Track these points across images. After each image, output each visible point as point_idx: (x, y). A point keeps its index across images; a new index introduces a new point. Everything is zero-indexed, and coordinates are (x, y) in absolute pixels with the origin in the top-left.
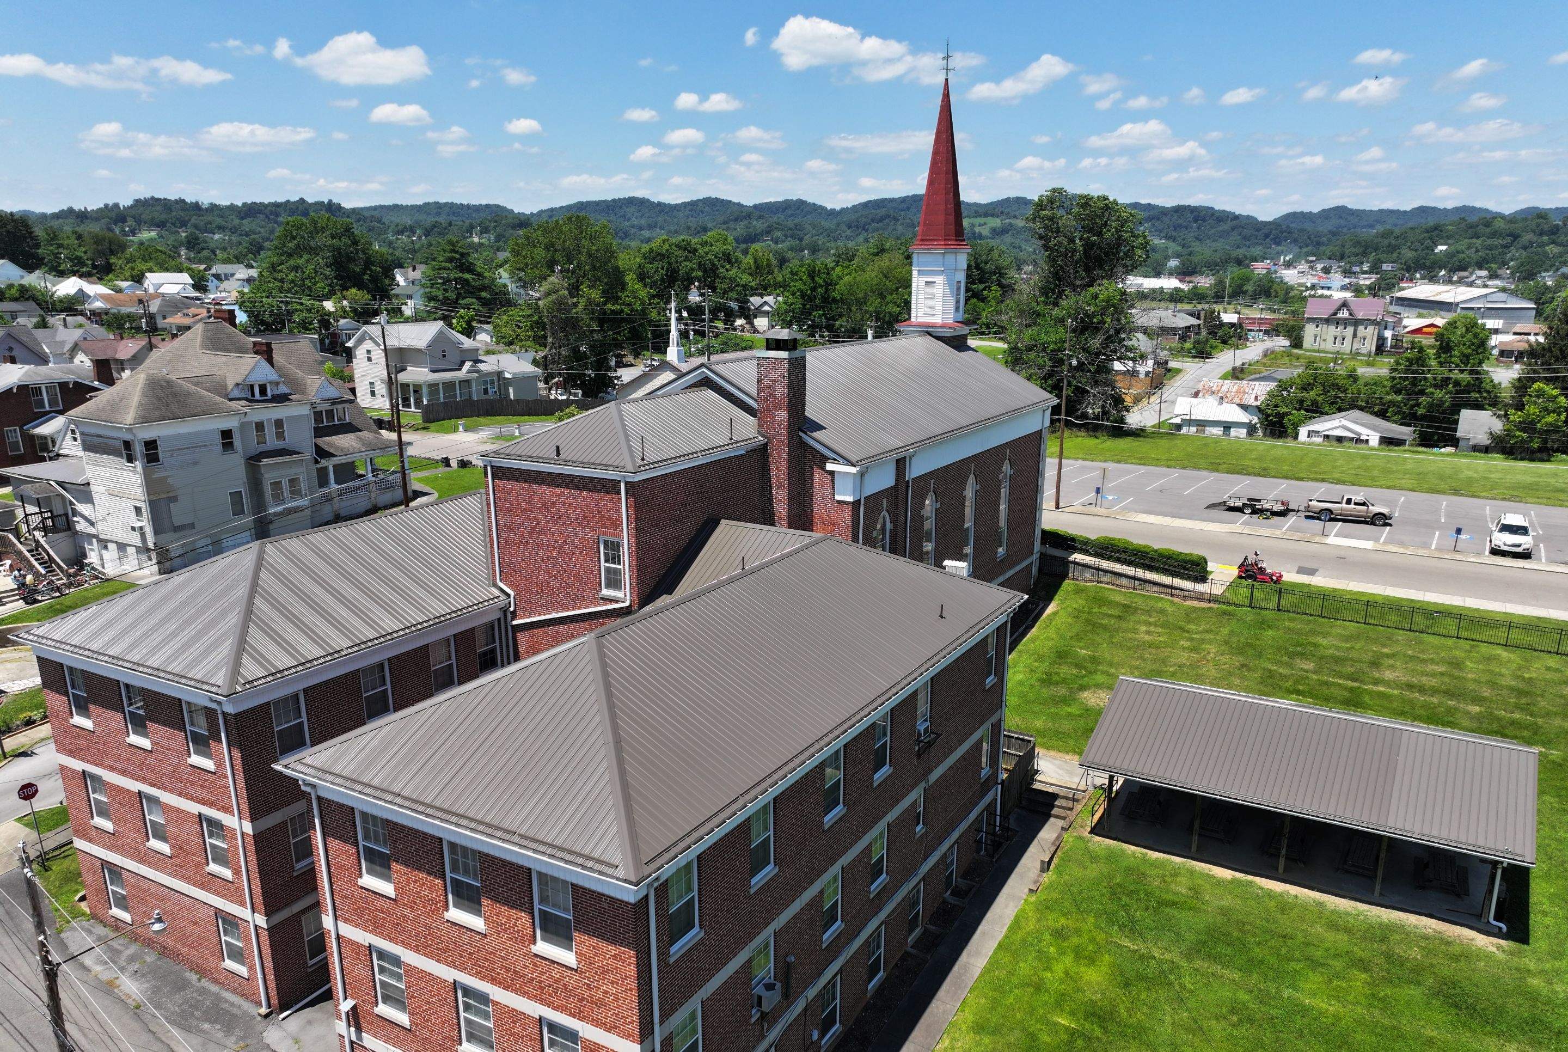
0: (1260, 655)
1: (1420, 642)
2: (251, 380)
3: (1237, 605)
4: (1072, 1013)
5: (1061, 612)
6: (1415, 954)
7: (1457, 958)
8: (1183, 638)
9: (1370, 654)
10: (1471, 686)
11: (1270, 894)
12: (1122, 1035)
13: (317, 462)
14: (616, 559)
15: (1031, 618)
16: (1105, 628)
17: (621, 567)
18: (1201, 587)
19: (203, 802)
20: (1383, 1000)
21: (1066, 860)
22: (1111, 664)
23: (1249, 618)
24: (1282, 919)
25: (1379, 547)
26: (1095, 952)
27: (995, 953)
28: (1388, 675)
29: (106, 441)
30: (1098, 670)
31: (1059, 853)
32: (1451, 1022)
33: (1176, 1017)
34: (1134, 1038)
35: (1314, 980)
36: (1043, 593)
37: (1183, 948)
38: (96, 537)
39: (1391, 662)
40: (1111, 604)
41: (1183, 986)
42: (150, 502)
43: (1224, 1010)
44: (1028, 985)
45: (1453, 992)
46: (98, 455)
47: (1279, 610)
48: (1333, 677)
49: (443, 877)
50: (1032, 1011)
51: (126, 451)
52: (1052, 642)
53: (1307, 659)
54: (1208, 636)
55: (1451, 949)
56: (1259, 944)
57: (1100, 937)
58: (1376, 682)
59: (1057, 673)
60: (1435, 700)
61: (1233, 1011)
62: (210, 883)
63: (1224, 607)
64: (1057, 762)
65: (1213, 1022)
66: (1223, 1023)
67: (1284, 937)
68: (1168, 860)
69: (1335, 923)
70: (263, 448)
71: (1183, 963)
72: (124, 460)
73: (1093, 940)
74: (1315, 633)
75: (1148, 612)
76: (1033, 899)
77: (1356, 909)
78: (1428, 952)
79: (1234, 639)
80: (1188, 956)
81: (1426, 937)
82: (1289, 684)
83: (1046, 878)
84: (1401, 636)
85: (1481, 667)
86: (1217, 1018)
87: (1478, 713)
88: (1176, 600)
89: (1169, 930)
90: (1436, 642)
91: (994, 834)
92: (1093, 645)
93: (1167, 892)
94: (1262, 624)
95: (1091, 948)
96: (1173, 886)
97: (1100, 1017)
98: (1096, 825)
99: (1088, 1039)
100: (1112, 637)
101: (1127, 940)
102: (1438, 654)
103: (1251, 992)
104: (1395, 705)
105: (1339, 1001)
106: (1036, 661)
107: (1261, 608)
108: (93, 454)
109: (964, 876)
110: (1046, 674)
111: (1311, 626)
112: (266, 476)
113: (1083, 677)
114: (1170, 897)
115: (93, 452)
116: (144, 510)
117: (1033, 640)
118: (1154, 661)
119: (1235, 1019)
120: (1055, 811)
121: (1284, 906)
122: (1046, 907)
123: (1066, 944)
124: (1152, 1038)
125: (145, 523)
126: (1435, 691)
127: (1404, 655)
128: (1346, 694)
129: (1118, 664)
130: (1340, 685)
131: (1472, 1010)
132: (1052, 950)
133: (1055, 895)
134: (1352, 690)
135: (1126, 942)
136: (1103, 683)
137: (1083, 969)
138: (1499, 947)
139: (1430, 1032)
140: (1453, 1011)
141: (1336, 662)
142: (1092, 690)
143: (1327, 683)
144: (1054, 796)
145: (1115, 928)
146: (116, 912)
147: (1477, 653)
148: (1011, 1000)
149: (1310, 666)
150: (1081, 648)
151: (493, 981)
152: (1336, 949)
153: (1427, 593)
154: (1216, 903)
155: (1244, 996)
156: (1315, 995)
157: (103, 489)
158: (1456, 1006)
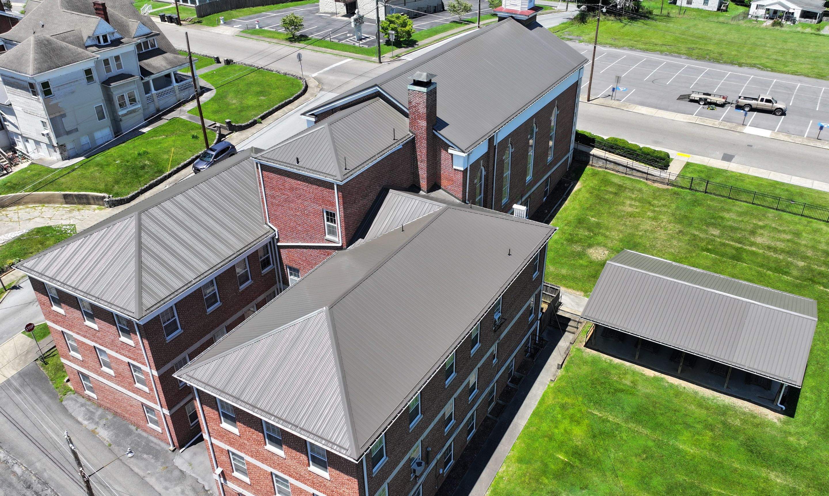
0: (690, 224)
1: (780, 218)
2: (98, 33)
3: (682, 188)
4: (566, 453)
5: (583, 190)
6: (738, 422)
7: (757, 426)
8: (649, 210)
9: (752, 225)
10: (803, 249)
11: (671, 386)
12: (589, 465)
13: (142, 79)
14: (333, 221)
15: (565, 194)
16: (606, 201)
17: (336, 225)
18: (664, 174)
19: (130, 358)
20: (717, 447)
21: (571, 362)
22: (607, 229)
23: (688, 198)
24: (675, 401)
25: (774, 136)
26: (581, 418)
27: (531, 417)
28: (759, 240)
29: (17, 81)
30: (599, 233)
31: (568, 358)
32: (747, 460)
33: (616, 455)
34: (594, 466)
35: (686, 435)
36: (574, 175)
37: (624, 416)
38: (21, 135)
39: (762, 231)
40: (612, 184)
41: (621, 438)
42: (50, 119)
43: (640, 451)
44: (546, 437)
45: (751, 443)
46: (14, 89)
47: (706, 192)
48: (728, 240)
49: (263, 433)
50: (546, 452)
51: (31, 88)
52: (576, 212)
53: (716, 228)
54: (664, 209)
55: (755, 421)
56: (662, 414)
57: (584, 409)
58: (752, 244)
59: (577, 235)
60: (781, 257)
61: (644, 452)
62: (137, 391)
63: (676, 189)
64: (572, 297)
65: (634, 458)
66: (638, 459)
67: (675, 411)
68: (623, 364)
69: (702, 404)
70: (110, 75)
71: (623, 424)
72: (31, 94)
73: (580, 411)
74: (723, 209)
75: (632, 190)
76: (552, 385)
77: (713, 396)
78: (744, 422)
79: (678, 212)
80: (626, 421)
81: (744, 414)
82: (703, 244)
83: (561, 372)
84: (771, 213)
85: (810, 236)
86: (636, 455)
87: (802, 267)
88: (649, 182)
89: (618, 406)
90: (789, 219)
91: (535, 343)
92: (599, 214)
93: (620, 384)
94: (696, 203)
95: (579, 416)
96: (623, 380)
97: (579, 455)
98: (588, 341)
99: (572, 466)
100: (610, 208)
101: (597, 411)
102: (789, 227)
103: (654, 441)
104: (759, 260)
105: (696, 447)
106: (566, 225)
107: (696, 191)
108: (11, 88)
109: (518, 371)
110: (570, 234)
111: (722, 205)
112: (114, 93)
113: (591, 238)
114: (621, 387)
115: (10, 86)
116: (47, 123)
117: (565, 210)
118: (632, 227)
119: (645, 456)
120: (568, 329)
121: (678, 393)
122: (558, 390)
123: (566, 413)
124: (603, 466)
125: (49, 130)
126: (783, 251)
127: (770, 227)
128: (734, 252)
129: (611, 228)
130: (731, 246)
131: (759, 454)
132: (560, 416)
133: (564, 384)
134: (737, 249)
135: (596, 412)
136: (601, 242)
137: (573, 428)
138: (779, 419)
139: (736, 465)
140: (750, 454)
141: (732, 230)
142: (595, 248)
143: (724, 244)
144: (569, 320)
145: (592, 404)
146: (87, 392)
147: (810, 227)
148: (537, 445)
149: (716, 232)
150: (592, 217)
151: (290, 476)
152: (700, 419)
153: (794, 177)
154: (644, 391)
155: (650, 444)
156: (685, 443)
157: (20, 109)
158: (752, 451)
